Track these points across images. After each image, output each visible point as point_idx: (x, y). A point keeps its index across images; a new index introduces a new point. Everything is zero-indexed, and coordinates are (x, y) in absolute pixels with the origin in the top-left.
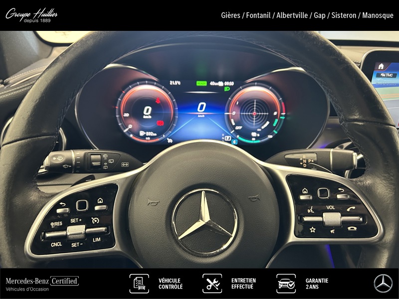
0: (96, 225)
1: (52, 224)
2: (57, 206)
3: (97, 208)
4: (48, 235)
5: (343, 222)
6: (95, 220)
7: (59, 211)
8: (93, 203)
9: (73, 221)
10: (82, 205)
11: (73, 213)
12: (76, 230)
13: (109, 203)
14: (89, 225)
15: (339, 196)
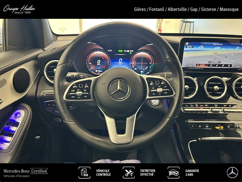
0: (85, 92)
1: (72, 91)
2: (73, 85)
3: (85, 87)
4: (70, 94)
5: (163, 91)
6: (85, 90)
7: (74, 87)
8: (84, 85)
9: (78, 90)
10: (81, 86)
11: (78, 88)
12: (79, 93)
13: (89, 85)
14: (83, 92)
15: (162, 83)
